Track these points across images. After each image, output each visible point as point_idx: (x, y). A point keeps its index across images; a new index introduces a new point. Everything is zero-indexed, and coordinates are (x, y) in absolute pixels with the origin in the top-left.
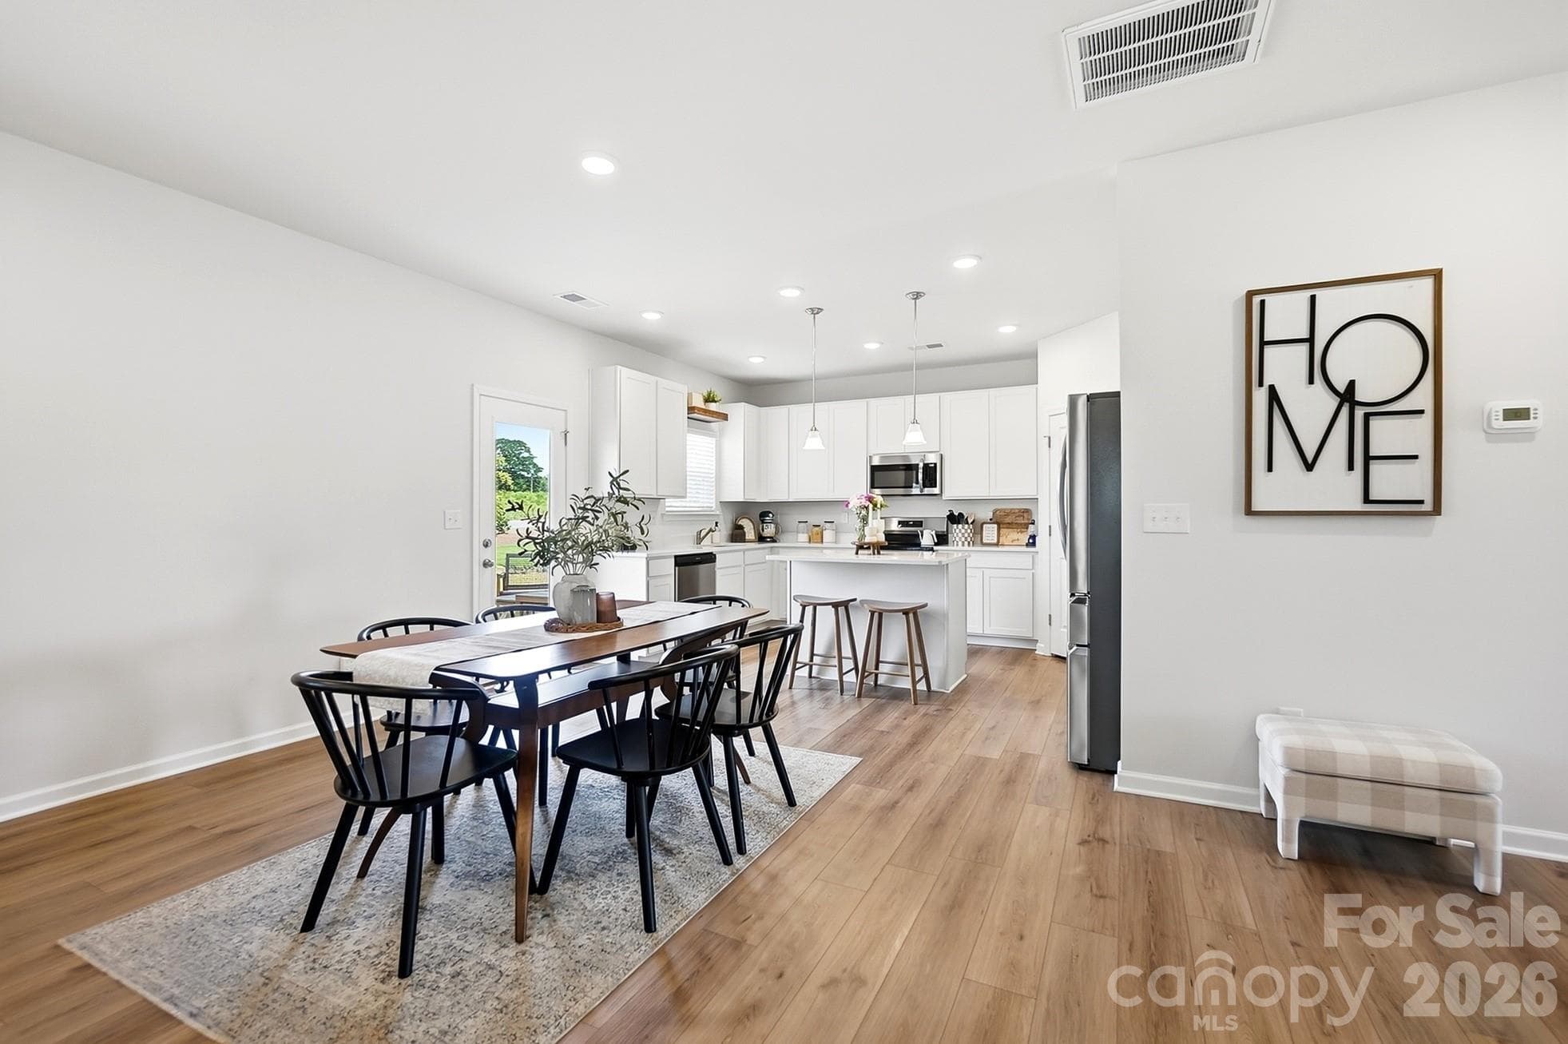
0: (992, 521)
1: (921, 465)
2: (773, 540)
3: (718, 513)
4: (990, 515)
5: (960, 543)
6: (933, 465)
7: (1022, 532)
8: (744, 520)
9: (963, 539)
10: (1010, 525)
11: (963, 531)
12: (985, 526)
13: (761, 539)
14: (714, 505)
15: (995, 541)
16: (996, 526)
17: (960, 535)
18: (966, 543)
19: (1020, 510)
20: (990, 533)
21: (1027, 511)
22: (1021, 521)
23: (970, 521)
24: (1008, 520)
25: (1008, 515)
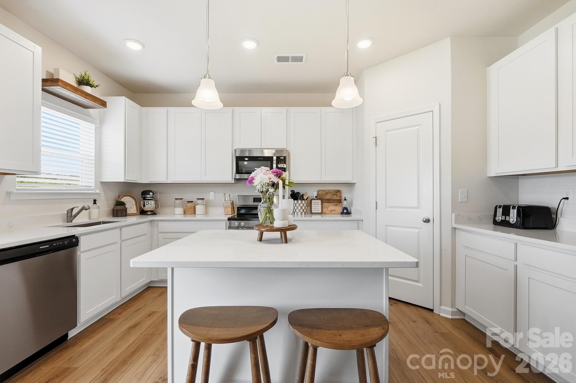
0: (317, 198)
1: (275, 158)
2: (154, 213)
3: (98, 191)
4: (315, 194)
5: (299, 213)
6: (283, 158)
7: (336, 205)
8: (125, 197)
9: (302, 211)
10: (329, 201)
11: (302, 205)
12: (313, 201)
13: (143, 212)
14: (93, 184)
15: (320, 211)
16: (320, 201)
17: (299, 208)
18: (303, 213)
19: (334, 190)
20: (317, 206)
21: (339, 191)
22: (335, 198)
23: (305, 198)
24: (328, 197)
25: (327, 193)
